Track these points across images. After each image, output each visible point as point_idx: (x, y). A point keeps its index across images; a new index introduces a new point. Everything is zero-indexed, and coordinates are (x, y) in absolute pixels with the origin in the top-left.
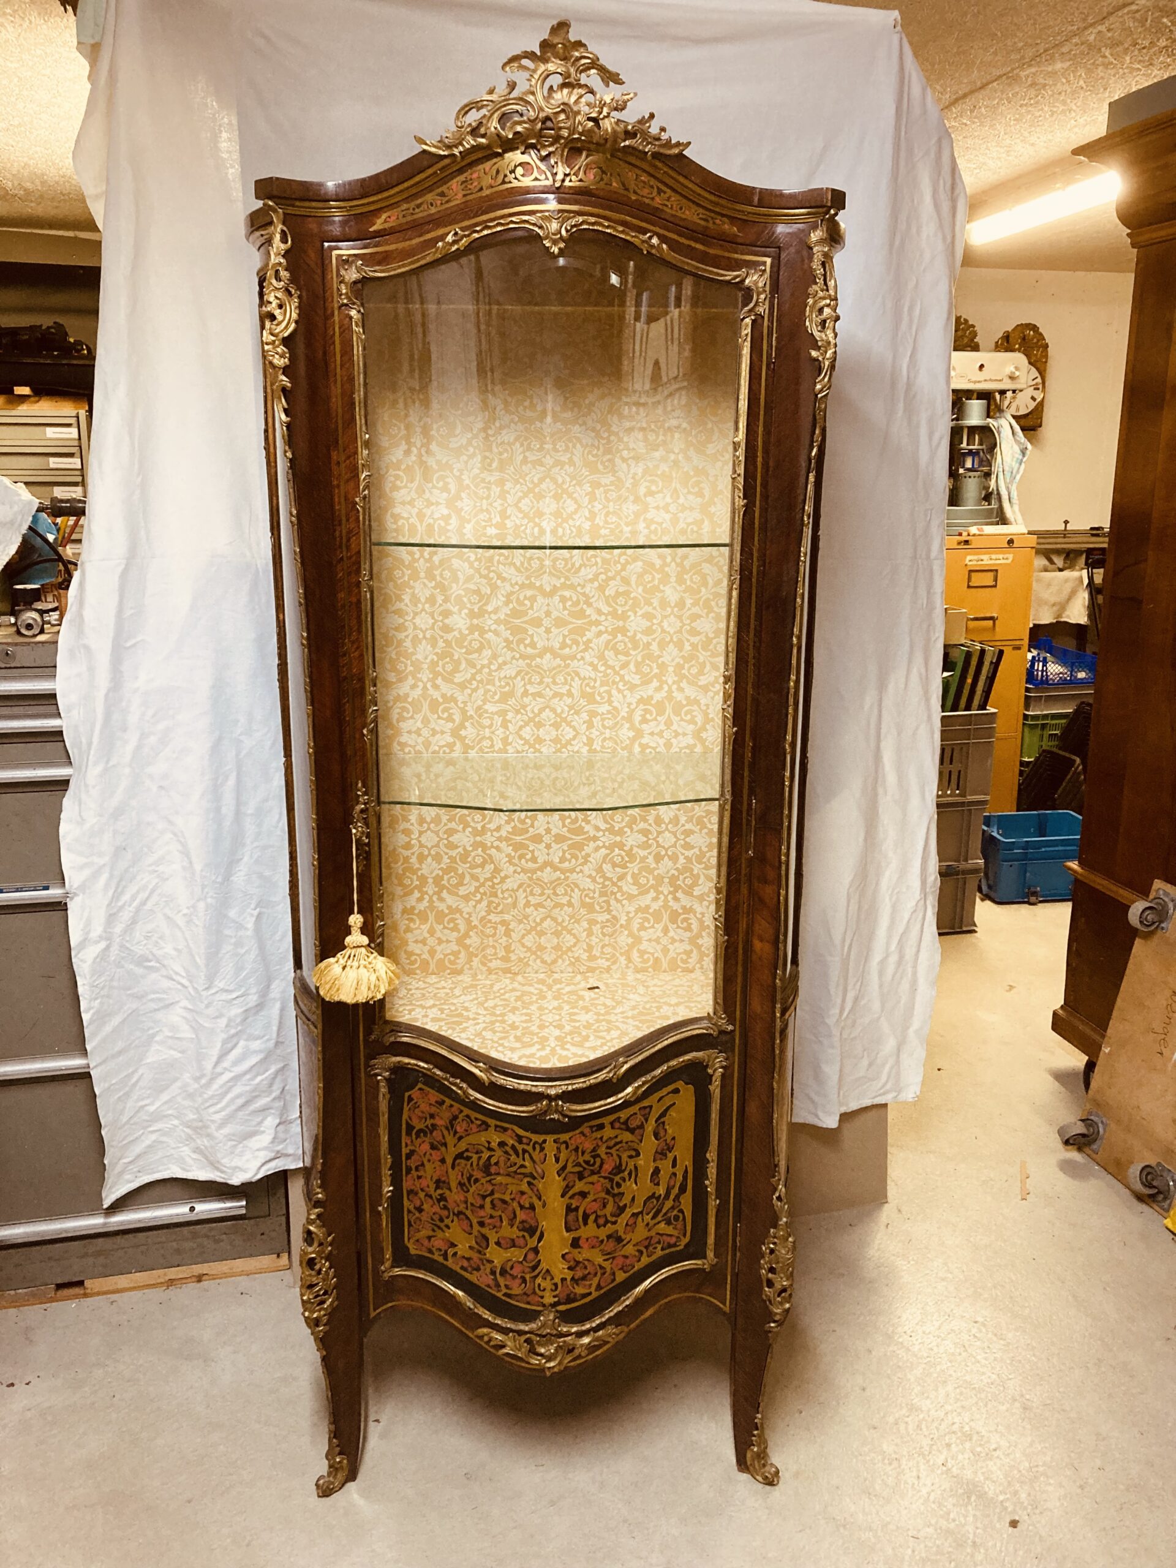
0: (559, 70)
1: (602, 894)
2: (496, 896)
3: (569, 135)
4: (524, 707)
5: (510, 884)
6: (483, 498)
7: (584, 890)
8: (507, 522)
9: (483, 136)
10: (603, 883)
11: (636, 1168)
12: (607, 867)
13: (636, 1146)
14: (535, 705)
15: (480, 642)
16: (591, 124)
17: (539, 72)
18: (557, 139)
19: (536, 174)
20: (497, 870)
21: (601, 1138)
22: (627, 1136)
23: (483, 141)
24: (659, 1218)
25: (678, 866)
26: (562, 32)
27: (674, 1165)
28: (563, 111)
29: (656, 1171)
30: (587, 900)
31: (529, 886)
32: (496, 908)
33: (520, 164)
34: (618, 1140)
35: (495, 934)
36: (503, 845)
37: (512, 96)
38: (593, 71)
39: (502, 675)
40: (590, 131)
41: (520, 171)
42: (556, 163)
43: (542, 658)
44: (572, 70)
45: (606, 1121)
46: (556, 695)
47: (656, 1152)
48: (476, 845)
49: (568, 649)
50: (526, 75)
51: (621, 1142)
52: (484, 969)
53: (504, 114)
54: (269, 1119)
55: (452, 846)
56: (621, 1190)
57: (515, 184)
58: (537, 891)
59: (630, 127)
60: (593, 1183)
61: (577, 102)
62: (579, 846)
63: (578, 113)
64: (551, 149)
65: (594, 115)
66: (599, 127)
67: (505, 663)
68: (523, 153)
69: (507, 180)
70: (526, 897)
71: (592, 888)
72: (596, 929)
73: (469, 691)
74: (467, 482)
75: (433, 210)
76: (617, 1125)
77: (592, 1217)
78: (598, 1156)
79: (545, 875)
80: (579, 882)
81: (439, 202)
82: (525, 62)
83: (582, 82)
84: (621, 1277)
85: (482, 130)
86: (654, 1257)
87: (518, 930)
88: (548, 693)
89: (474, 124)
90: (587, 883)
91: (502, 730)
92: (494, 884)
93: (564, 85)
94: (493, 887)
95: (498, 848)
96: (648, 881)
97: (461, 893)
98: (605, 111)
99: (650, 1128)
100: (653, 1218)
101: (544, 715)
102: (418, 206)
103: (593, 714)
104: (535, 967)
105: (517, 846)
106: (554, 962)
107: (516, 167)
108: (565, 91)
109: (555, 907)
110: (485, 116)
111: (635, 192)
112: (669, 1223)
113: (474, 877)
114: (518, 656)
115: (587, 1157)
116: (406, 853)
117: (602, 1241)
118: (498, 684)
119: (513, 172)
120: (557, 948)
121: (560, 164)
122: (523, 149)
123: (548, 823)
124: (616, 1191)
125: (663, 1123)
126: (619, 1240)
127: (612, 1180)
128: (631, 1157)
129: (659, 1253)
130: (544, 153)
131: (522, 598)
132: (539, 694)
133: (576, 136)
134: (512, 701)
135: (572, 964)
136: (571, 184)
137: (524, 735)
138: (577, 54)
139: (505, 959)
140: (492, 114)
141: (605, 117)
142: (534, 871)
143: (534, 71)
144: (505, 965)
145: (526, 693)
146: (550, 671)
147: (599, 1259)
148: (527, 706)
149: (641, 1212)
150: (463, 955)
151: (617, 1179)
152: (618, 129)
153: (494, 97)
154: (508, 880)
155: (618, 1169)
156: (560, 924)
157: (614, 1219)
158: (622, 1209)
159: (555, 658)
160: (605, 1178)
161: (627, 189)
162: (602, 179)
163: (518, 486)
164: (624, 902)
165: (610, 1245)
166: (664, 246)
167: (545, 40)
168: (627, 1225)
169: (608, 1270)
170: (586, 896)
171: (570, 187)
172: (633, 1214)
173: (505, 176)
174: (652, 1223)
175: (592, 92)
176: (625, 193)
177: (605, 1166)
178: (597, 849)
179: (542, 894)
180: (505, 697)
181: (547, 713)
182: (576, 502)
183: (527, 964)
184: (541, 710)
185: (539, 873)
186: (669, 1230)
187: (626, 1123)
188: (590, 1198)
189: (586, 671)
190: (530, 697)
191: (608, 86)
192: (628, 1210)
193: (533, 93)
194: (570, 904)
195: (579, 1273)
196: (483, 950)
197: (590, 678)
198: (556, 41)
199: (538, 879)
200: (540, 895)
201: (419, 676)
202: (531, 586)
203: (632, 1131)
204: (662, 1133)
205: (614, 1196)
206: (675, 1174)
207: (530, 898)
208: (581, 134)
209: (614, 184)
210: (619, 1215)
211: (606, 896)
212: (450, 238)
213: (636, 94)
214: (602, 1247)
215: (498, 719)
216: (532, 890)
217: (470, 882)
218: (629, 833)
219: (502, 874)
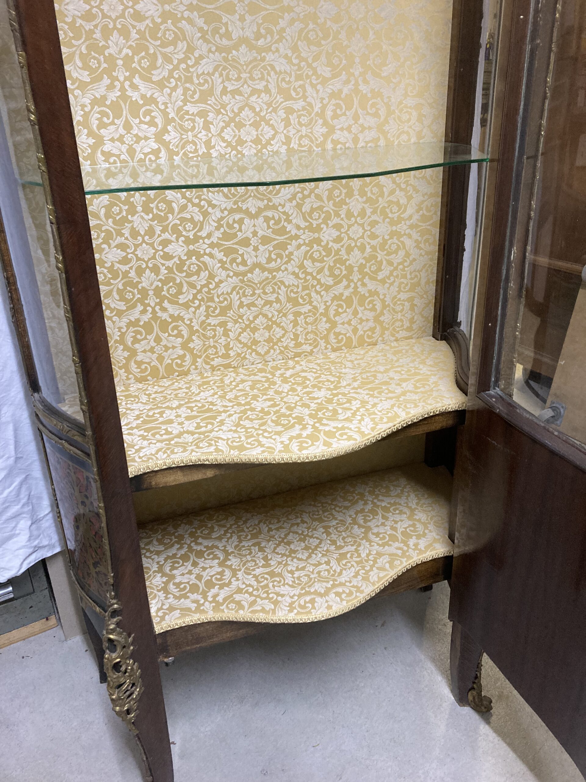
1: (305, 288)
2: (213, 301)
4: (224, 107)
5: (225, 288)
7: (289, 286)
10: (305, 278)
12: (307, 263)
20: (211, 276)
25: (365, 255)
30: (293, 295)
31: (241, 288)
32: (213, 312)
35: (215, 335)
36: (215, 251)
39: (200, 72)
48: (190, 254)
52: (208, 367)
54: (22, 522)
55: (168, 257)
58: (249, 291)
62: (283, 246)
70: (240, 298)
71: (296, 284)
72: (301, 319)
79: (254, 276)
80: (284, 279)
87: (234, 329)
90: (290, 280)
91: (204, 132)
92: (210, 289)
94: (209, 292)
95: (211, 256)
96: (341, 271)
97: (181, 302)
105: (228, 252)
106: (268, 352)
109: (265, 305)
113: (192, 285)
120: (269, 340)
123: (254, 226)
135: (281, 352)
137: (227, 137)
139: (226, 356)
142: (244, 274)
144: (227, 362)
148: (227, 105)
150: (188, 357)
154: (222, 285)
156: (270, 319)
164: (322, 293)
170: (291, 291)
178: (299, 247)
179: (253, 294)
181: (246, 113)
183: (245, 358)
184: (240, 110)
185: (249, 275)
196: (205, 351)
199: (249, 281)
200: (252, 295)
207: (243, 299)
211: (308, 289)
215: (200, 121)
216: (244, 292)
217: (188, 290)
218: (325, 229)
219: (216, 280)
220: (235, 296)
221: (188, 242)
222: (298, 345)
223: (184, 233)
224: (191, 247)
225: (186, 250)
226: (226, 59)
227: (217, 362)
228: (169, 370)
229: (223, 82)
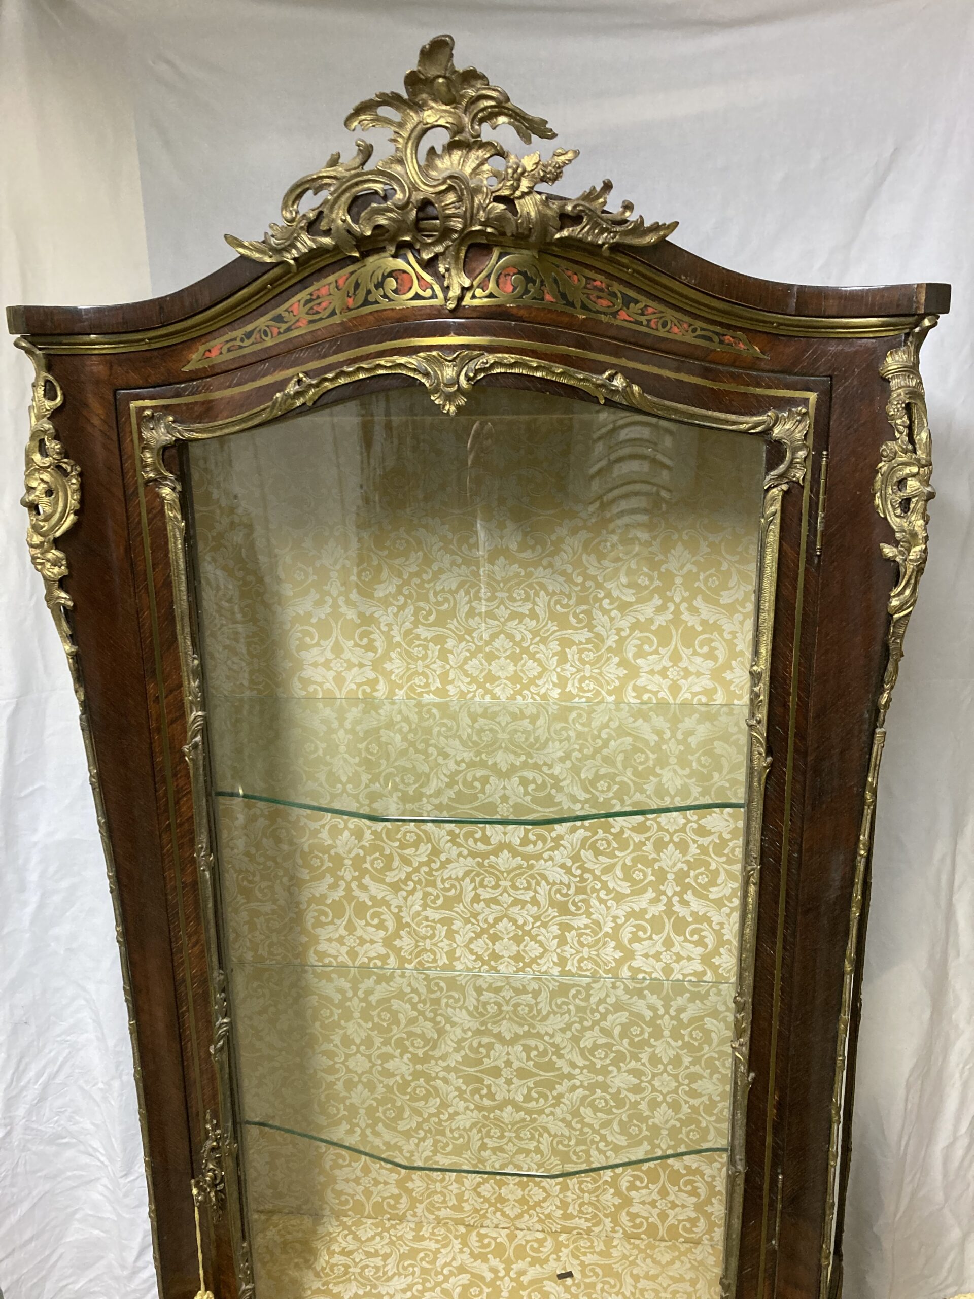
0: (442, 122)
1: (580, 1142)
2: (444, 1135)
3: (465, 226)
4: (475, 915)
5: (461, 1122)
6: (419, 658)
7: (556, 1135)
8: (449, 687)
9: (327, 233)
10: (581, 1130)
12: (586, 1112)
14: (489, 914)
15: (417, 834)
16: (502, 207)
17: (409, 126)
18: (446, 232)
19: (416, 288)
20: (444, 1105)
23: (327, 240)
25: (680, 1115)
26: (443, 58)
28: (451, 188)
31: (485, 1126)
33: (390, 274)
36: (452, 1076)
37: (367, 168)
38: (502, 119)
40: (500, 218)
41: (392, 283)
42: (448, 270)
43: (497, 856)
44: (466, 120)
46: (516, 902)
48: (416, 1075)
49: (532, 846)
50: (390, 131)
52: (432, 1218)
53: (356, 199)
55: (388, 1074)
57: (385, 304)
58: (495, 1132)
59: (569, 208)
61: (476, 171)
62: (550, 1085)
63: (477, 190)
64: (439, 249)
65: (507, 193)
66: (515, 212)
67: (449, 861)
68: (395, 256)
69: (371, 298)
70: (482, 1138)
71: (567, 1134)
73: (405, 894)
74: (398, 639)
75: (269, 342)
79: (504, 1115)
80: (549, 1126)
81: (275, 331)
82: (384, 111)
83: (484, 138)
85: (323, 226)
88: (506, 899)
89: (312, 215)
90: (558, 1128)
91: (446, 942)
92: (440, 1121)
93: (451, 146)
94: (439, 1124)
95: (446, 1081)
97: (400, 1128)
98: (525, 184)
101: (501, 926)
102: (249, 335)
103: (565, 927)
104: (495, 1221)
105: (469, 1079)
106: (519, 1216)
107: (384, 277)
108: (457, 155)
110: (326, 202)
111: (584, 307)
113: (416, 1112)
114: (466, 852)
116: (331, 1078)
118: (440, 885)
119: (380, 285)
120: (522, 1201)
121: (453, 272)
122: (392, 249)
123: (508, 1054)
130: (426, 256)
131: (469, 779)
132: (495, 901)
133: (478, 228)
134: (459, 908)
135: (541, 1221)
136: (476, 302)
137: (476, 950)
138: (471, 93)
139: (456, 1208)
140: (336, 200)
141: (524, 195)
142: (491, 1110)
143: (401, 125)
144: (456, 1215)
145: (476, 899)
146: (509, 873)
148: (479, 914)
150: (404, 1200)
152: (549, 212)
153: (340, 171)
154: (458, 1118)
159: (514, 857)
161: (572, 305)
162: (526, 291)
163: (463, 644)
166: (636, 388)
167: (412, 72)
170: (559, 1142)
171: (475, 308)
173: (369, 292)
175: (501, 153)
176: (569, 309)
178: (573, 1088)
179: (502, 1137)
180: (449, 904)
181: (504, 924)
182: (540, 664)
183: (485, 1217)
184: (497, 920)
185: (498, 1112)
189: (556, 874)
190: (482, 904)
191: (528, 141)
193: (401, 162)
194: (538, 1151)
197: (561, 883)
198: (432, 72)
199: (496, 1119)
200: (500, 1138)
201: (341, 874)
202: (483, 764)
207: (487, 1140)
208: (485, 224)
209: (548, 297)
211: (585, 1144)
212: (292, 389)
213: (577, 153)
215: (442, 930)
216: (489, 1131)
217: (410, 1116)
218: (615, 1073)
219: (451, 1110)
220: (475, 1135)
221: (415, 1059)
222: (566, 1217)
223: (411, 1049)
224: (419, 1067)
225: (412, 1070)
226: (481, 865)
227: (443, 1213)
228: (378, 1209)
229: (475, 888)
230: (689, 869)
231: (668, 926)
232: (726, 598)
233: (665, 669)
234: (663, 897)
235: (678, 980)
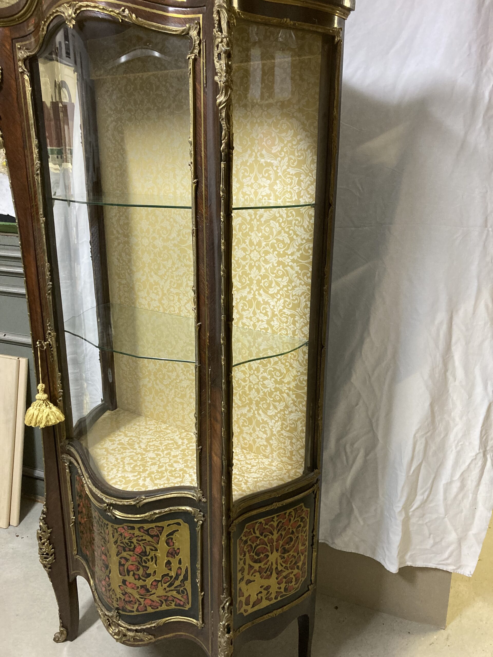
11: (156, 557)
13: (155, 545)
21: (134, 534)
22: (148, 538)
24: (172, 588)
27: (180, 562)
29: (169, 563)
34: (144, 538)
45: (137, 526)
47: (168, 552)
51: (145, 540)
56: (147, 565)
60: (130, 555)
76: (142, 530)
77: (131, 573)
78: (133, 542)
84: (150, 610)
86: (169, 608)
99: (163, 539)
100: (169, 586)
112: (178, 592)
115: (127, 541)
117: (138, 587)
124: (144, 564)
125: (172, 539)
126: (148, 591)
127: (141, 558)
128: (152, 550)
129: (173, 606)
147: (137, 596)
149: (161, 581)
151: (144, 558)
155: (144, 553)
157: (144, 578)
158: (149, 575)
160: (137, 555)
165: (143, 591)
168: (152, 584)
169: (143, 603)
172: (155, 580)
174: (168, 589)
177: (136, 550)
186: (179, 596)
187: (147, 530)
188: (130, 563)
192: (151, 577)
195: (127, 599)
203: (152, 536)
204: (171, 544)
205: (143, 566)
206: (180, 568)
210: (147, 578)
214: (138, 590)
230: (261, 279)
231: (254, 305)
232: (275, 150)
233: (252, 184)
234: (252, 291)
235: (258, 331)
